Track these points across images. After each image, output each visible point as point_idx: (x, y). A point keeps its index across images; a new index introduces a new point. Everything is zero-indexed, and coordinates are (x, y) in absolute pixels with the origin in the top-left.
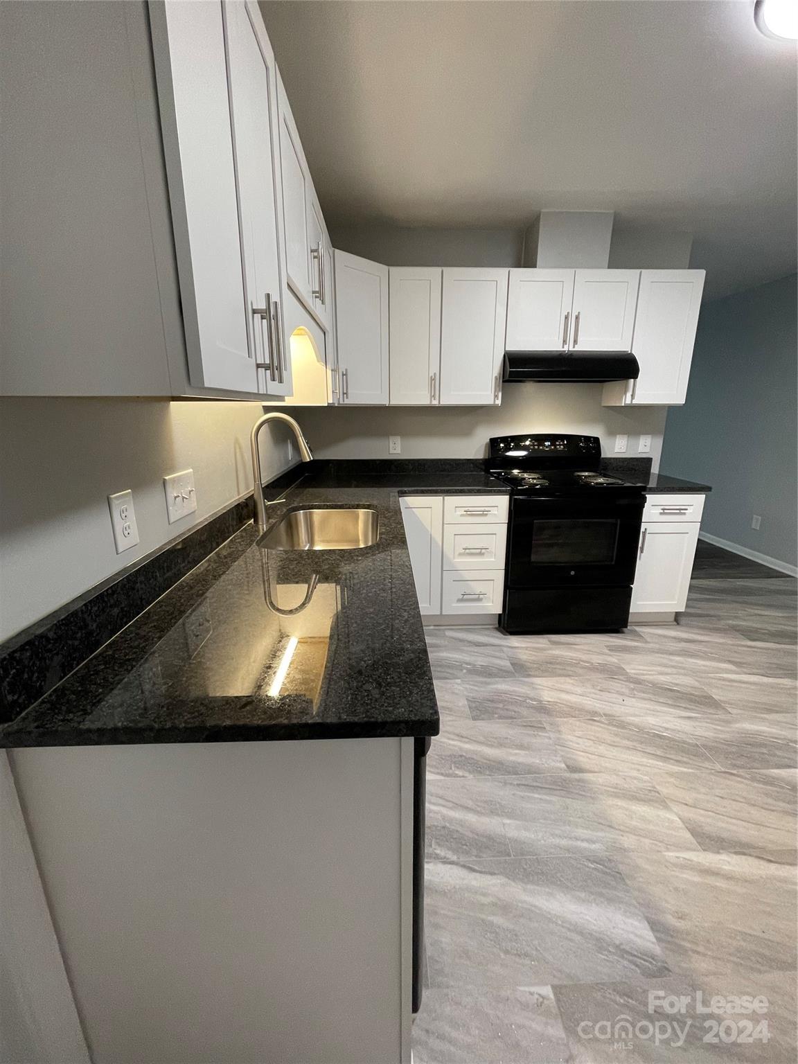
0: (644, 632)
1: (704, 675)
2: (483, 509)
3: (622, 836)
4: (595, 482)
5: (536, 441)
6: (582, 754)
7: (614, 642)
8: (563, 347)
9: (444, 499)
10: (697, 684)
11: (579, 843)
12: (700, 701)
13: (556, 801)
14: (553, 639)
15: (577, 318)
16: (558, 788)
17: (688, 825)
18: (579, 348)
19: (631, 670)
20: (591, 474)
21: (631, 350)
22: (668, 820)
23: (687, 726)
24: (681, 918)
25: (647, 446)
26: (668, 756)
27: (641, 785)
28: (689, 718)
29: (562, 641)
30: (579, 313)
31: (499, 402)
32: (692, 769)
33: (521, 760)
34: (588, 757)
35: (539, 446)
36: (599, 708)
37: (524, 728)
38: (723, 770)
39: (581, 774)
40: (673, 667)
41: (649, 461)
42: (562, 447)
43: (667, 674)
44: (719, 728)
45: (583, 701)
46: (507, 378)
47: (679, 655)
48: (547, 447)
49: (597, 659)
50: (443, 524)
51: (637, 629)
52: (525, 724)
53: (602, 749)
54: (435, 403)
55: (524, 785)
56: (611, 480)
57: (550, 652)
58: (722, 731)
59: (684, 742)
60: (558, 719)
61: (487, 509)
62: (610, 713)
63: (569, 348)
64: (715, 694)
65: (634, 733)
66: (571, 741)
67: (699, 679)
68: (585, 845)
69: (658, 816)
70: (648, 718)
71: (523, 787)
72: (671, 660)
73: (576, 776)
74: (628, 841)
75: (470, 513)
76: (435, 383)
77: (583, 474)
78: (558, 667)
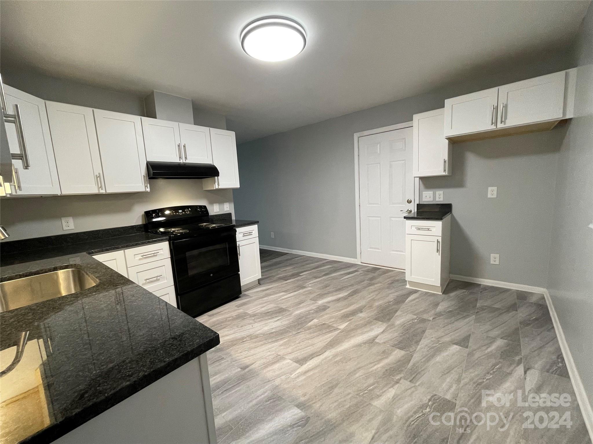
0: (249, 293)
1: (277, 301)
2: (153, 252)
3: (274, 381)
4: (212, 226)
5: (173, 210)
6: (244, 359)
7: (238, 303)
8: (180, 161)
9: (124, 252)
10: (275, 305)
11: (260, 398)
12: (280, 311)
13: (242, 388)
14: (209, 314)
15: (184, 146)
16: (241, 381)
17: (293, 360)
18: (188, 161)
19: (250, 312)
20: (207, 224)
21: (213, 163)
22: (287, 363)
23: (278, 323)
24: (305, 395)
25: (228, 208)
26: (278, 339)
27: (273, 356)
28: (278, 320)
29: (214, 313)
30: (185, 144)
31: (148, 190)
32: (287, 338)
33: (218, 380)
34: (248, 359)
35: (176, 213)
36: (244, 335)
37: (213, 364)
38: (296, 333)
39: (248, 368)
40: (266, 302)
41: (230, 214)
42: (189, 212)
43: (264, 307)
44: (289, 318)
45: (237, 335)
46: (152, 176)
47: (265, 297)
48: (181, 213)
49: (234, 314)
50: (127, 268)
51: (245, 293)
52: (213, 362)
53: (252, 352)
54: (103, 191)
55: (225, 391)
56: (219, 225)
57: (211, 321)
58: (290, 319)
59: (281, 330)
60: (228, 350)
61: (156, 252)
62: (249, 334)
63: (183, 161)
64: (283, 306)
65: (262, 337)
66: (238, 356)
67: (276, 303)
68: (263, 396)
69: (283, 364)
70: (264, 328)
71: (225, 392)
72: (263, 300)
73: (247, 370)
74: (277, 382)
75: (145, 256)
76: (100, 179)
77: (203, 224)
78: (218, 326)
